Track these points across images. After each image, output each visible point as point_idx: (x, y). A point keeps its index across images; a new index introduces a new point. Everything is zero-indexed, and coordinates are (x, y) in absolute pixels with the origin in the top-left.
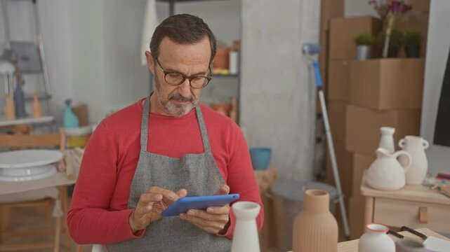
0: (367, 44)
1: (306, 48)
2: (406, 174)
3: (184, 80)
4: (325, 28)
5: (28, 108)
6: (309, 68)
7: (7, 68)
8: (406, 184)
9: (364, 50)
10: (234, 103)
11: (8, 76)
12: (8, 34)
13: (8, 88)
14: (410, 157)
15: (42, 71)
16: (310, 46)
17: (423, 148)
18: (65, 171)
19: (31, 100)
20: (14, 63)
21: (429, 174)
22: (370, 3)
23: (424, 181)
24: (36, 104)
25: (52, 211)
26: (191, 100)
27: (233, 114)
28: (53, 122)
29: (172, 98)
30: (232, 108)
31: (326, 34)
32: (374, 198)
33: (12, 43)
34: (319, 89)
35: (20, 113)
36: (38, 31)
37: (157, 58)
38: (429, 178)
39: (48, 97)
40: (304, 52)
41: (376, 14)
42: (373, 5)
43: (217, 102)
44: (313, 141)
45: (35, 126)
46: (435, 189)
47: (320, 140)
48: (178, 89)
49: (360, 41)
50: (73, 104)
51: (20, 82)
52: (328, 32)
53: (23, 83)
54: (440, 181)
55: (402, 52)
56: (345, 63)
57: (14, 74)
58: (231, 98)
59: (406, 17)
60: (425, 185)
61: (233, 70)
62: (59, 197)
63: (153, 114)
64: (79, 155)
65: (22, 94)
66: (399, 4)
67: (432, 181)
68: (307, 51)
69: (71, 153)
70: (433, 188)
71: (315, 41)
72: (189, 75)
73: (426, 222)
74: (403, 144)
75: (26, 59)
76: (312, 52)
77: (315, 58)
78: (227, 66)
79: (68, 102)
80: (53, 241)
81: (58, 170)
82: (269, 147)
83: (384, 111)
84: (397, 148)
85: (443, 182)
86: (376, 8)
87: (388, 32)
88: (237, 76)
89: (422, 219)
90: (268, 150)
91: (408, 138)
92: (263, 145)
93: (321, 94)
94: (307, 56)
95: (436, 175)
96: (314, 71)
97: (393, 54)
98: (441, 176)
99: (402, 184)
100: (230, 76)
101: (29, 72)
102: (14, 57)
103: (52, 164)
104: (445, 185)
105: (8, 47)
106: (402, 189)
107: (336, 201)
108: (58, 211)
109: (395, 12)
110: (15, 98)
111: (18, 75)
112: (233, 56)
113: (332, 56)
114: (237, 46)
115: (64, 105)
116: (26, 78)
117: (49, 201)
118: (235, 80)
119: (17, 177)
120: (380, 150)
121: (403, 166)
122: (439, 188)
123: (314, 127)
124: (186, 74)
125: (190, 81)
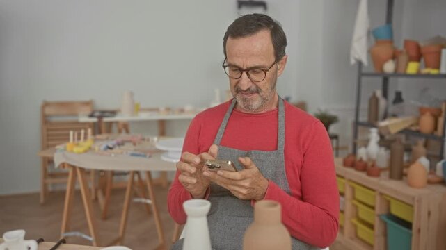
3: (242, 73)
26: (258, 91)
29: (238, 92)
30: (441, 113)
48: (239, 81)
58: (441, 102)
61: (444, 69)
72: (245, 68)
78: (438, 66)
124: (242, 67)
125: (247, 73)
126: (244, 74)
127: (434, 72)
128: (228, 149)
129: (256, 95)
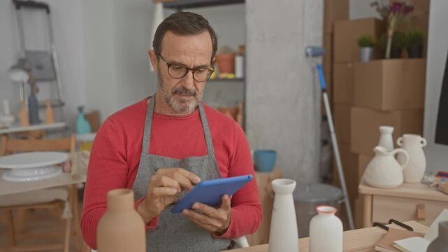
0: (370, 45)
1: (309, 50)
2: (404, 172)
3: (187, 72)
4: (329, 30)
5: (42, 115)
6: (313, 70)
7: (21, 76)
8: (404, 182)
9: (367, 51)
10: (240, 106)
11: (23, 84)
12: (23, 44)
13: (23, 96)
14: (407, 155)
15: (55, 79)
16: (313, 48)
17: (422, 145)
18: (70, 171)
19: (44, 107)
20: (28, 71)
21: (428, 172)
22: (372, 5)
23: (423, 179)
24: (49, 110)
25: (62, 213)
26: (195, 95)
27: (240, 117)
28: (66, 129)
29: (175, 93)
30: (239, 111)
31: (330, 36)
32: (372, 196)
33: (27, 53)
34: (323, 91)
35: (33, 119)
36: (52, 40)
37: (160, 55)
38: (428, 175)
39: (62, 104)
40: (307, 55)
41: (378, 16)
42: (375, 7)
43: (224, 106)
44: (319, 143)
45: (48, 132)
46: (434, 186)
47: (326, 142)
48: (181, 81)
49: (363, 43)
50: (86, 110)
51: (34, 90)
52: (332, 35)
53: (37, 90)
54: (439, 179)
55: (405, 52)
56: (350, 65)
57: (29, 81)
58: (237, 102)
59: (408, 18)
60: (424, 182)
61: (239, 74)
62: (68, 199)
63: (157, 114)
64: (86, 157)
65: (36, 101)
66: (400, 5)
67: (432, 179)
68: (310, 54)
69: (78, 155)
70: (431, 185)
71: (319, 43)
72: (192, 67)
73: (423, 219)
74: (401, 142)
75: (40, 67)
76: (315, 55)
77: (319, 60)
78: (233, 71)
79: (81, 109)
80: (63, 242)
81: (64, 171)
82: (274, 149)
83: (388, 112)
84: (396, 146)
85: (443, 180)
86: (378, 10)
87: (390, 32)
88: (243, 80)
89: (419, 216)
90: (273, 152)
91: (406, 136)
92: (268, 147)
93: (325, 96)
94: (310, 58)
95: (436, 173)
96: (318, 74)
97: (396, 54)
98: (441, 175)
99: (400, 181)
100: (235, 80)
101: (43, 80)
102: (27, 66)
103: (59, 165)
104: (443, 183)
105: (23, 56)
106: (400, 186)
107: (340, 202)
108: (67, 213)
109: (397, 13)
110: (30, 105)
111: (32, 82)
112: (239, 60)
113: (336, 59)
114: (242, 51)
115: (76, 111)
116: (40, 86)
117: (59, 203)
118: (241, 84)
119: (24, 177)
120: (378, 148)
121: (400, 163)
122: (437, 186)
123: (319, 130)
124: (189, 65)
125: (193, 73)
126: (190, 73)
127: (231, 76)
128: (160, 157)
129: (192, 97)
